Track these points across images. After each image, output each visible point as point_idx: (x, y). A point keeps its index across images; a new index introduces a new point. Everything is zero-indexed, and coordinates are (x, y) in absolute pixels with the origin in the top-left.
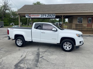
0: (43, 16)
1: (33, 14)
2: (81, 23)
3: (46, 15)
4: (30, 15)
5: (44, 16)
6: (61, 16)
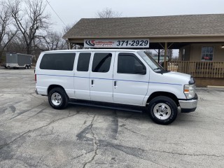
1: (100, 41)
2: (211, 59)
3: (127, 42)
4: (93, 42)
6: (163, 44)
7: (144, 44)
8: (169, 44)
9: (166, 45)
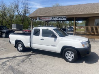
0: (53, 18)
1: (44, 17)
4: (41, 18)
5: (55, 19)
7: (64, 18)
8: (76, 18)
9: (75, 19)
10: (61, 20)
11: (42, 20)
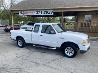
4: (23, 12)
6: (61, 12)
7: (50, 13)
10: (48, 14)
11: (25, 14)
